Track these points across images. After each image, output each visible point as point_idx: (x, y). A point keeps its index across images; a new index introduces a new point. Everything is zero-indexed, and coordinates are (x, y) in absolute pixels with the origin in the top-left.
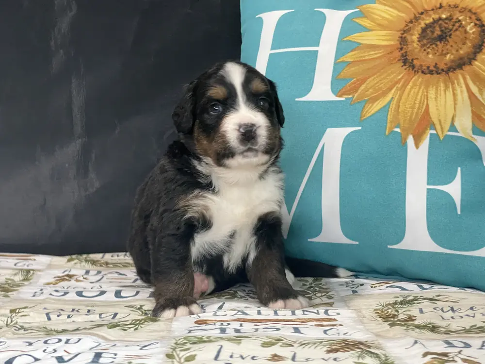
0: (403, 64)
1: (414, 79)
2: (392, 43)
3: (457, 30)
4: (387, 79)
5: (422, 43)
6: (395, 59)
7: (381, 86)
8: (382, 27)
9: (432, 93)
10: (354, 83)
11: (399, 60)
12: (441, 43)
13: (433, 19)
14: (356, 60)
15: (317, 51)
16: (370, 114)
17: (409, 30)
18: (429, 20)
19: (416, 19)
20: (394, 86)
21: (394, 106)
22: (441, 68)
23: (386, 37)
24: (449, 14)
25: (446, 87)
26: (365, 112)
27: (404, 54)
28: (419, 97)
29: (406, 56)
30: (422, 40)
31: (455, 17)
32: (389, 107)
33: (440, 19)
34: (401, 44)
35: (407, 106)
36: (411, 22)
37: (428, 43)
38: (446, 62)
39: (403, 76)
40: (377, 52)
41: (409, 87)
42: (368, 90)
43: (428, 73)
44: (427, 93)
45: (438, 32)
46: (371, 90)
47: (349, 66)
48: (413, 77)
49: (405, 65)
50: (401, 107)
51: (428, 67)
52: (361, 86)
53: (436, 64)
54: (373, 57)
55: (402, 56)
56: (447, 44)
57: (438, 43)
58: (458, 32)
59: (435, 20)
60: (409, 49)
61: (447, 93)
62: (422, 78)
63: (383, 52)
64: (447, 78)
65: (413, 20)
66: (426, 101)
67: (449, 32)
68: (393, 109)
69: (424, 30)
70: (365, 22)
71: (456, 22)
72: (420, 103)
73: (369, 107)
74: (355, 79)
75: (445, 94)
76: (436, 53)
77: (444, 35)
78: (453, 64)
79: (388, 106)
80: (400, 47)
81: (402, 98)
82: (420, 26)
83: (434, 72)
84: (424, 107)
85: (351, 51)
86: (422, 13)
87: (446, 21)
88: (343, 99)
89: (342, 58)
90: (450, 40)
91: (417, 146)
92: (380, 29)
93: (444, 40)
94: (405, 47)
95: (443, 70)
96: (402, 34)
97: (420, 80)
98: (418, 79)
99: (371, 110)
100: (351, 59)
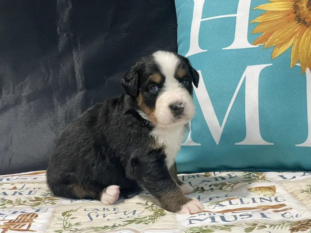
0: (298, 22)
2: (288, 9)
4: (288, 32)
6: (292, 19)
7: (284, 36)
10: (265, 35)
11: (295, 19)
14: (264, 21)
15: (236, 17)
16: (278, 55)
20: (293, 36)
21: (294, 48)
23: (284, 6)
26: (274, 54)
27: (298, 15)
29: (299, 16)
30: (309, 6)
32: (291, 49)
35: (304, 49)
39: (298, 30)
40: (278, 15)
41: (304, 36)
46: (277, 40)
47: (259, 25)
48: (306, 30)
50: (299, 49)
52: (269, 37)
54: (276, 18)
60: (301, 12)
63: (282, 15)
68: (294, 51)
73: (277, 50)
80: (294, 11)
81: (300, 43)
85: (260, 16)
88: (258, 46)
89: (254, 20)
94: (298, 11)
96: (295, 3)
98: (310, 30)
99: (278, 52)
100: (260, 20)
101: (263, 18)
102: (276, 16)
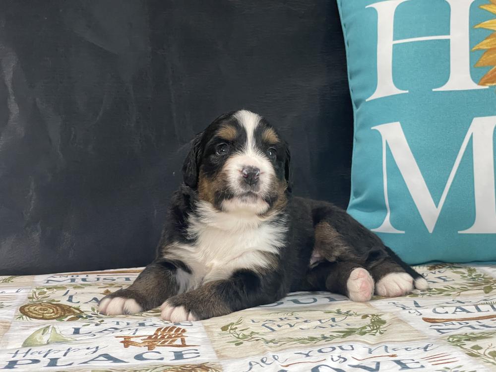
14: (492, 47)
15: (449, 40)
70: (494, 9)
85: (487, 38)
88: (487, 87)
89: (478, 45)
100: (487, 46)
101: (491, 42)
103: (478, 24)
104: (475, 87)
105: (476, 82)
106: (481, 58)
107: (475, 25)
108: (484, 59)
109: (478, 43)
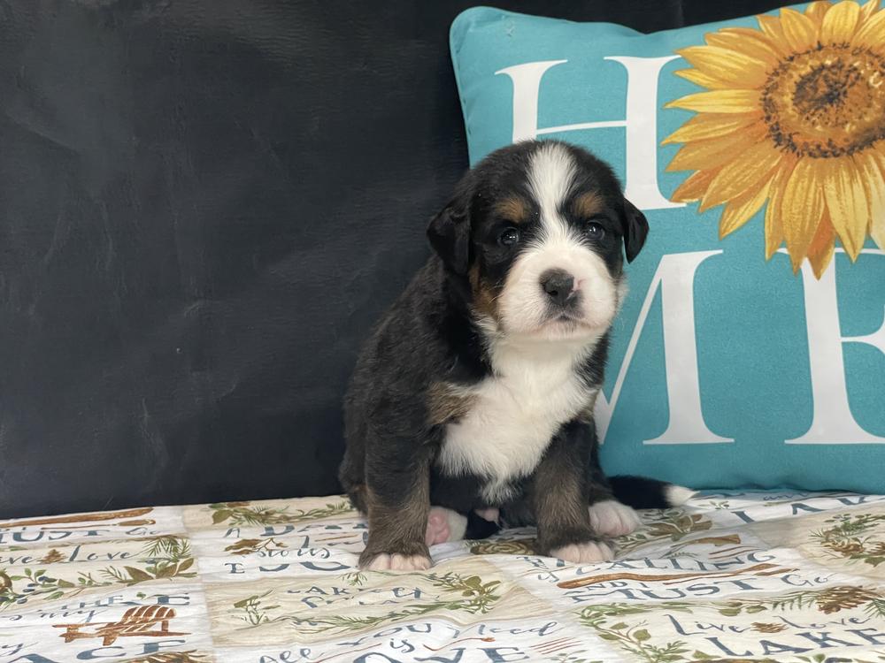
0: (775, 143)
1: (799, 165)
2: (751, 109)
3: (853, 84)
4: (754, 168)
5: (801, 107)
6: (760, 136)
7: (745, 180)
8: (729, 84)
9: (831, 187)
10: (698, 177)
11: (768, 137)
12: (832, 106)
13: (812, 67)
14: (693, 139)
15: (624, 128)
16: (735, 228)
17: (776, 86)
18: (806, 70)
19: (784, 68)
20: (768, 180)
21: (772, 211)
22: (839, 146)
23: (740, 100)
24: (836, 59)
25: (852, 177)
26: (725, 225)
28: (811, 196)
29: (778, 129)
30: (800, 102)
31: (847, 64)
32: (765, 213)
33: (823, 67)
34: (766, 110)
35: (794, 211)
36: (776, 74)
37: (810, 107)
38: (845, 136)
39: (779, 163)
40: (727, 125)
41: (792, 180)
42: (724, 189)
43: (820, 156)
44: (823, 187)
45: (823, 89)
46: (729, 189)
47: (683, 150)
48: (797, 163)
49: (779, 144)
50: (783, 213)
51: (819, 147)
52: (710, 181)
53: (830, 140)
54: (722, 133)
55: (772, 129)
56: (842, 108)
57: (828, 106)
58: (855, 88)
59: (816, 68)
60: (781, 118)
61: (855, 186)
62: (812, 165)
63: (737, 125)
64: (851, 161)
65: (780, 71)
66: (822, 200)
67: (842, 88)
68: (772, 217)
69: (800, 86)
70: (697, 77)
71: (849, 71)
72: (814, 203)
73: (731, 215)
74: (699, 171)
75: (852, 187)
76: (827, 123)
77: (835, 93)
78: (858, 139)
79: (763, 212)
80: (765, 115)
81: (785, 198)
82: (793, 80)
83: (828, 154)
84: (822, 210)
85: (683, 126)
86: (792, 59)
87: (834, 70)
88: (684, 205)
89: (670, 136)
90: (845, 100)
91: (818, 274)
92: (724, 87)
93: (836, 100)
94: (773, 115)
95: (842, 150)
96: (766, 94)
97: (809, 167)
98: (805, 166)
99: (735, 220)
100: (685, 138)
101: (691, 131)
102: (721, 126)
103: (670, 103)
104: (667, 204)
105: (666, 198)
106: (675, 156)
107: (667, 104)
108: (680, 160)
109: (671, 133)
